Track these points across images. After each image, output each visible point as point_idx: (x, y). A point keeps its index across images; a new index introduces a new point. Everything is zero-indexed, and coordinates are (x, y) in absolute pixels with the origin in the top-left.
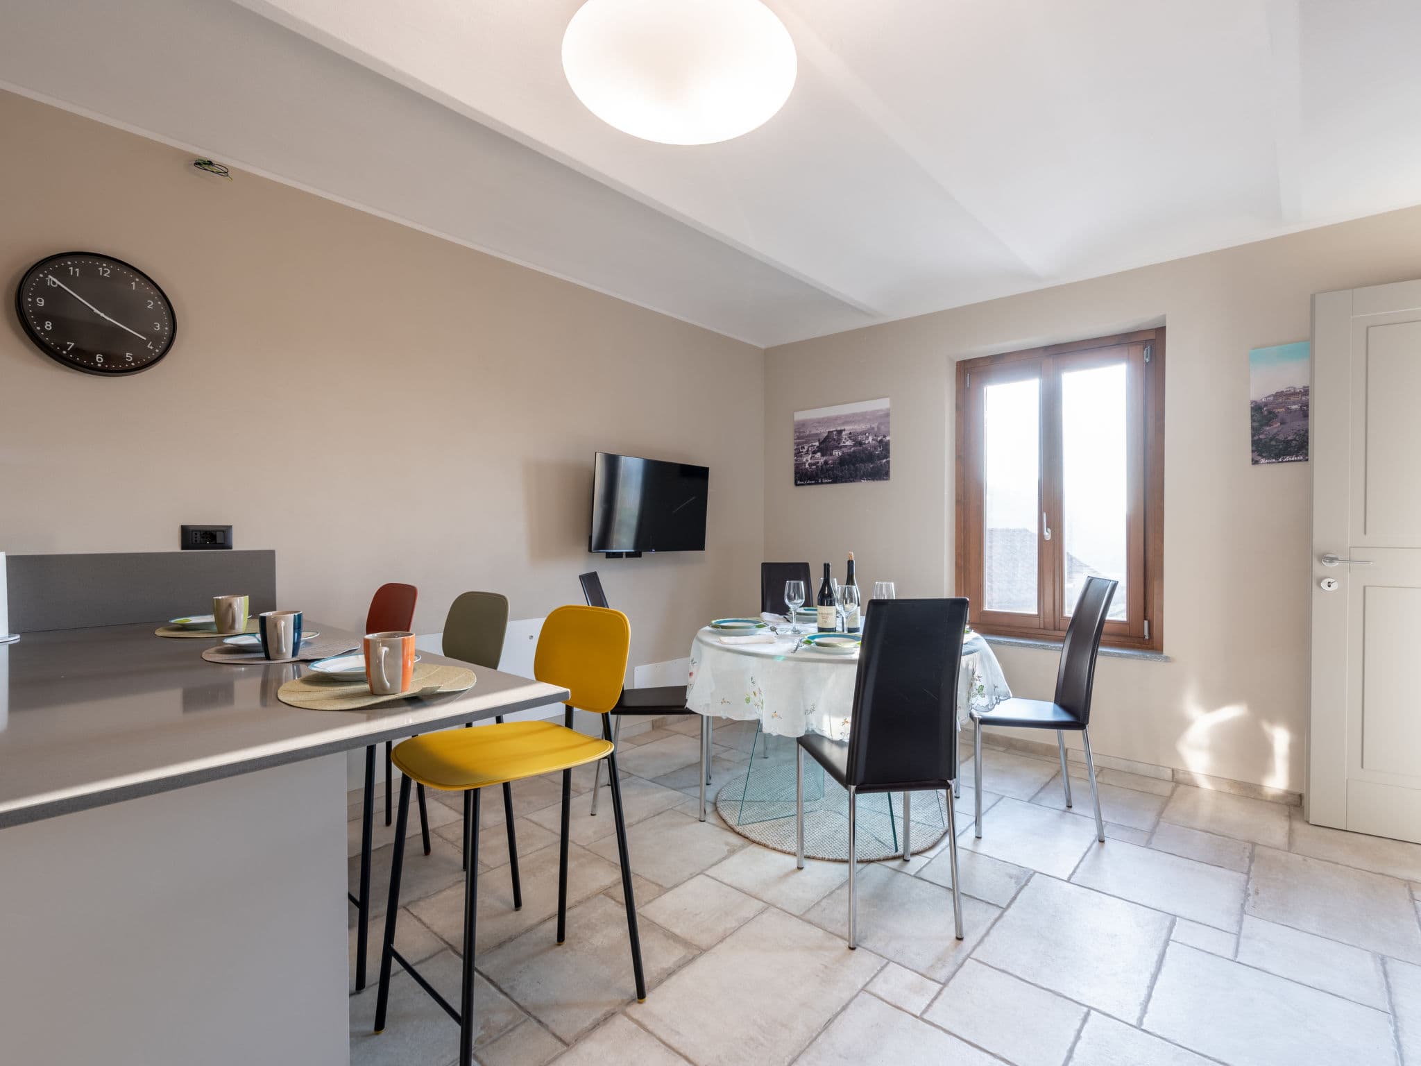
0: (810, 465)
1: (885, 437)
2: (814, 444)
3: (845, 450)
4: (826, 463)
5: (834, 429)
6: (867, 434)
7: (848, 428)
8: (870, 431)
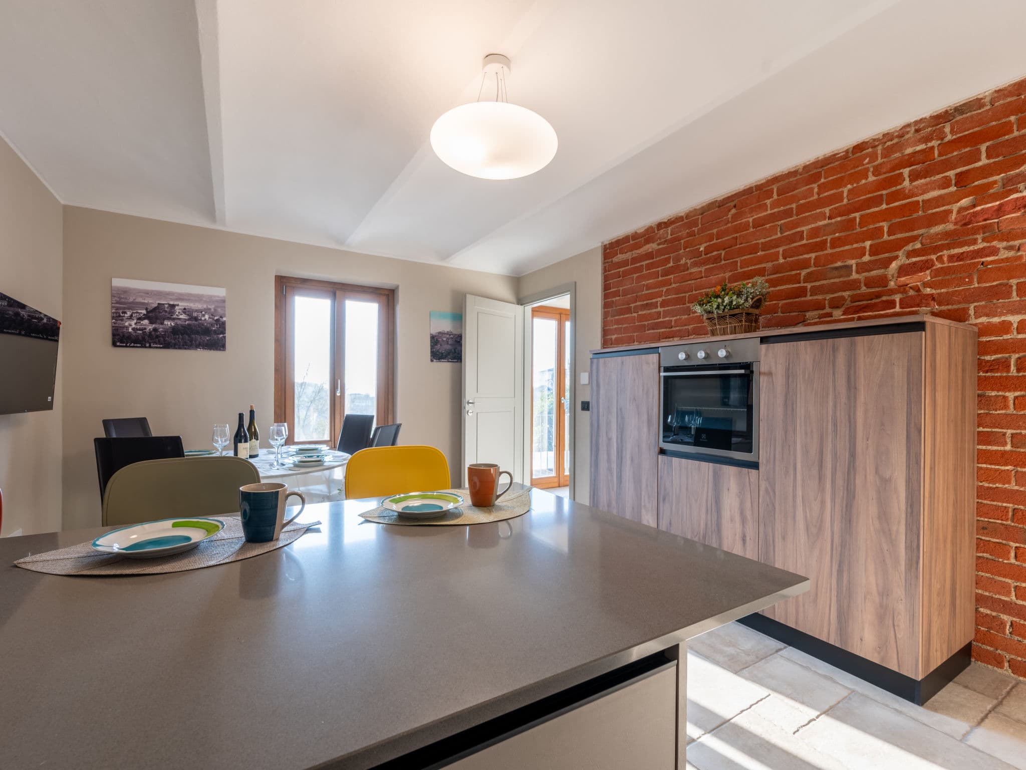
0: (133, 329)
1: (221, 317)
2: (140, 311)
3: (179, 322)
4: (155, 330)
5: (167, 303)
6: (203, 313)
7: (182, 304)
8: (207, 310)
